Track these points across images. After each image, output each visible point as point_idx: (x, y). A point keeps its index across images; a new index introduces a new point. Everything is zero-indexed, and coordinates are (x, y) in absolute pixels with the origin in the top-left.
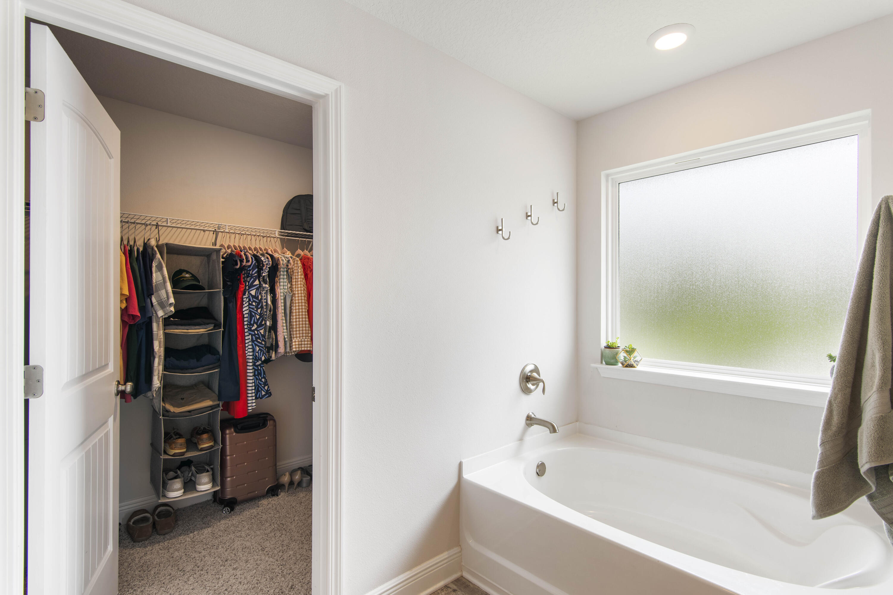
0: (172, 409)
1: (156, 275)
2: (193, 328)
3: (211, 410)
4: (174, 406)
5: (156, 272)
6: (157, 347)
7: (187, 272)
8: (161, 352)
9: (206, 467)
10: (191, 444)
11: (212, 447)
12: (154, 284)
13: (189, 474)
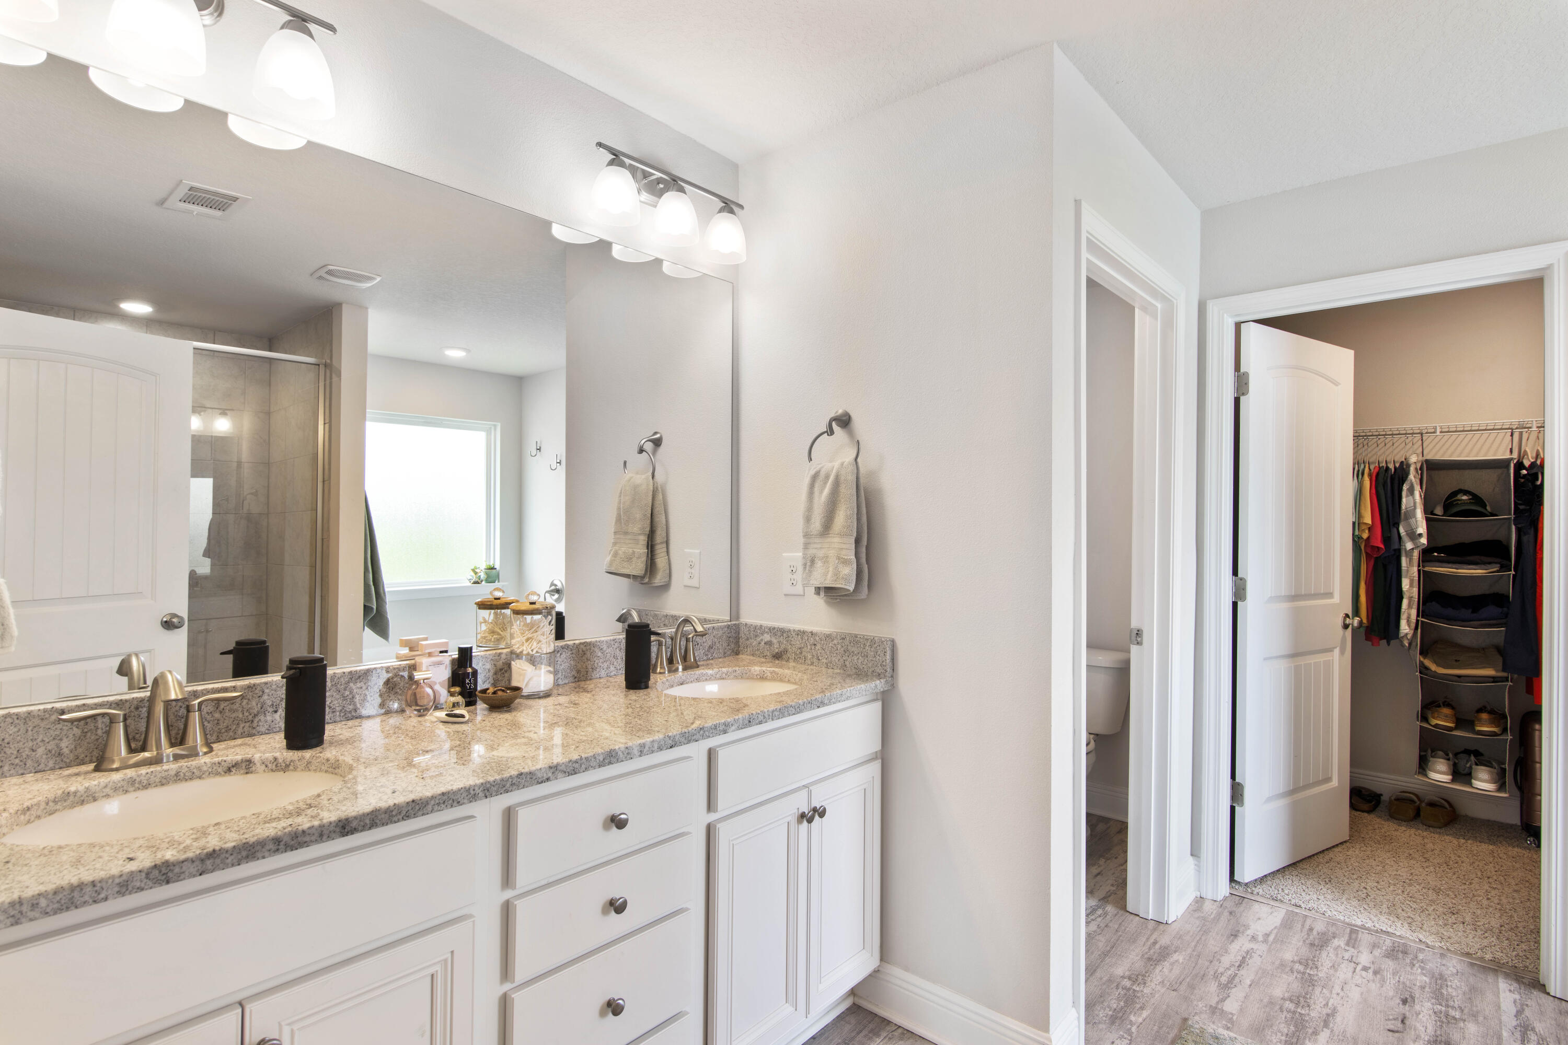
0: (1433, 667)
1: (1406, 500)
2: (1465, 567)
3: (1492, 683)
4: (1438, 665)
5: (1407, 496)
6: (1406, 585)
7: (1466, 492)
8: (1413, 593)
9: (1494, 763)
10: (1463, 722)
11: (1494, 734)
12: (1403, 511)
13: (1466, 764)
